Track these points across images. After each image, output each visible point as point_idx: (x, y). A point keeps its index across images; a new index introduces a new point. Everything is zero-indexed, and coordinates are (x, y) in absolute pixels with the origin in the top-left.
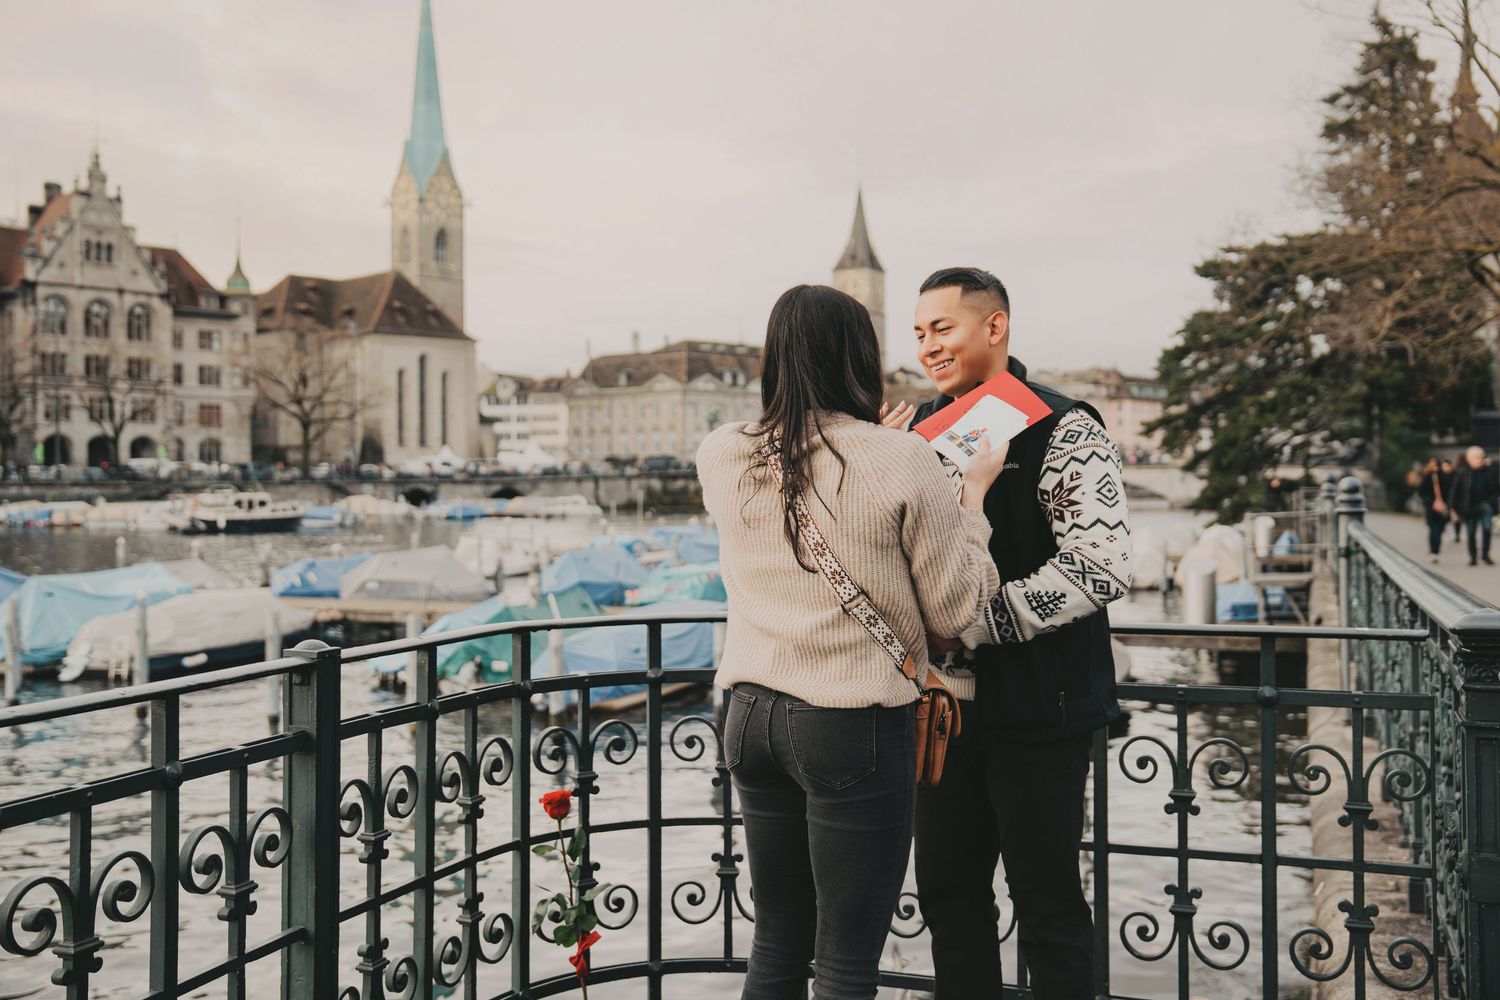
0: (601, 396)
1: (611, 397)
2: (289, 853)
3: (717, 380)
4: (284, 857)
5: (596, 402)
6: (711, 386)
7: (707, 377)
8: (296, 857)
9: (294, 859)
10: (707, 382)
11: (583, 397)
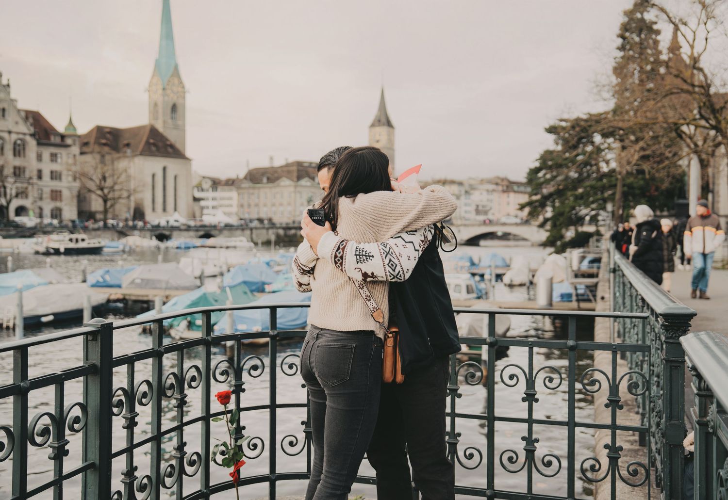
0: (254, 188)
1: (259, 188)
2: (86, 424)
3: (311, 181)
4: (84, 427)
5: (251, 191)
6: (309, 184)
7: (306, 179)
8: (89, 427)
9: (88, 427)
10: (306, 182)
11: (245, 188)
